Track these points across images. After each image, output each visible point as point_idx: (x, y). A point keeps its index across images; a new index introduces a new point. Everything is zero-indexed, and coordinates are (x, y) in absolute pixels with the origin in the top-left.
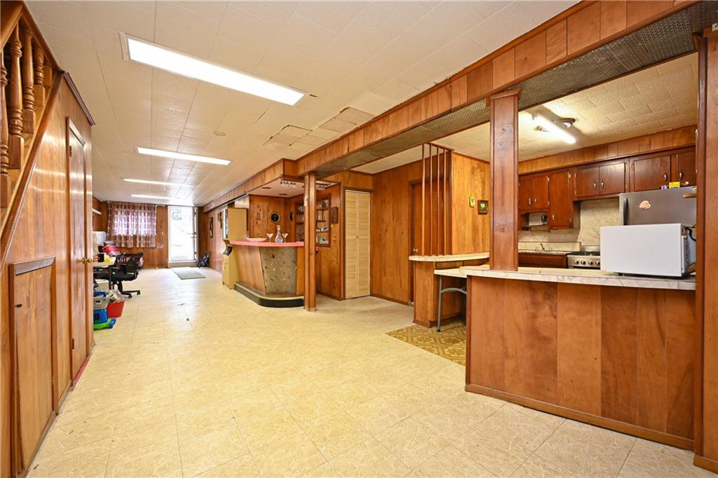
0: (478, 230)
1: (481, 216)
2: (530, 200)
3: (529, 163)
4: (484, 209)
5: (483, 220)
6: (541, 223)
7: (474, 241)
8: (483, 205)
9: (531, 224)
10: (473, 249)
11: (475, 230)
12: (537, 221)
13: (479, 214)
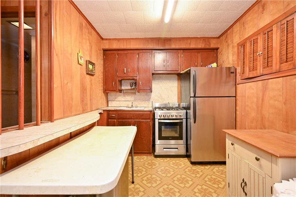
0: (86, 90)
1: (88, 76)
2: (125, 69)
3: (125, 42)
4: (92, 71)
5: (91, 81)
6: (130, 88)
7: (82, 101)
8: (90, 67)
9: (123, 88)
10: (81, 109)
11: (83, 90)
12: (126, 85)
13: (88, 74)
